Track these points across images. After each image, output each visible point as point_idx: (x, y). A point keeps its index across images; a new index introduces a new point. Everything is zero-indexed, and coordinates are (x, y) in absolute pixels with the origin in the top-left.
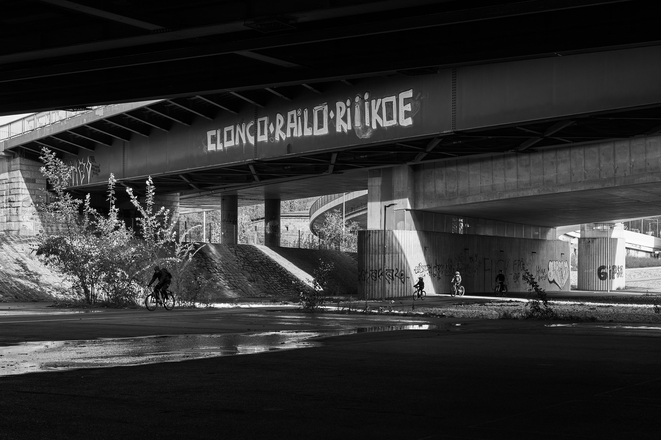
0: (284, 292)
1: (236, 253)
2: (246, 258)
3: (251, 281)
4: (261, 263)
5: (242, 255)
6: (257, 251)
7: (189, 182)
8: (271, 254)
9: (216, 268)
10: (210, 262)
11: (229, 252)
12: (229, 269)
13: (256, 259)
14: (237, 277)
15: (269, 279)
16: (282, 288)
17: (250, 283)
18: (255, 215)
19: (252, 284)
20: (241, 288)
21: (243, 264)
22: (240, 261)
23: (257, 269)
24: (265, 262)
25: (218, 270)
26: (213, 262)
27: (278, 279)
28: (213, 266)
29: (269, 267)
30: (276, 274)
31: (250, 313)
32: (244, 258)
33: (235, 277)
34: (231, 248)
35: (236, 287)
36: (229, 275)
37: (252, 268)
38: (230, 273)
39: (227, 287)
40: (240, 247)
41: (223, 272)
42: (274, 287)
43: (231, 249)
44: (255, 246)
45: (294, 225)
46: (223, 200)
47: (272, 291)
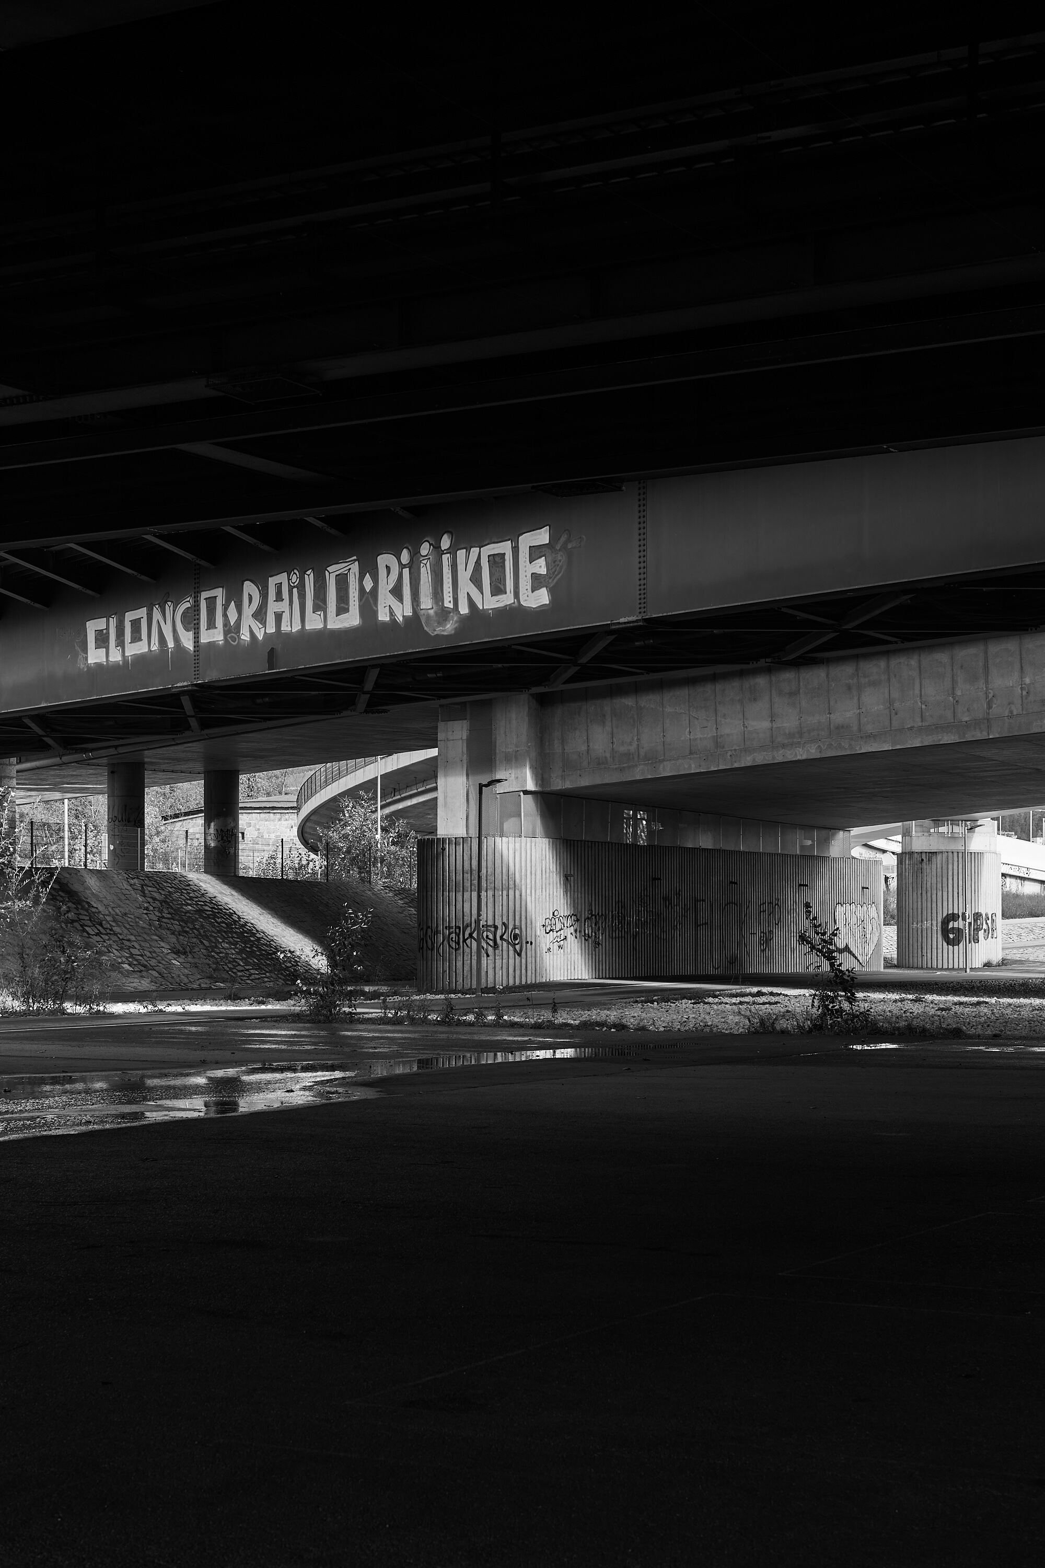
0: (252, 977)
1: (143, 891)
2: (165, 902)
3: (177, 952)
4: (200, 912)
5: (156, 895)
6: (189, 885)
7: (44, 733)
8: (221, 893)
9: (101, 925)
10: (88, 912)
11: (129, 888)
12: (128, 927)
13: (188, 904)
14: (148, 945)
15: (219, 948)
16: (247, 967)
17: (175, 956)
18: (171, 806)
19: (180, 960)
20: (155, 968)
21: (157, 913)
22: (151, 908)
23: (191, 926)
24: (208, 911)
25: (104, 928)
26: (94, 910)
27: (237, 948)
28: (94, 921)
29: (217, 922)
30: (232, 937)
31: (191, 1024)
32: (161, 902)
33: (143, 944)
34: (133, 879)
35: (145, 966)
36: (129, 940)
37: (180, 925)
38: (132, 935)
39: (126, 966)
40: (151, 877)
41: (115, 934)
42: (230, 965)
43: (132, 882)
44: (185, 874)
45: (258, 827)
46: (113, 772)
47: (225, 976)
